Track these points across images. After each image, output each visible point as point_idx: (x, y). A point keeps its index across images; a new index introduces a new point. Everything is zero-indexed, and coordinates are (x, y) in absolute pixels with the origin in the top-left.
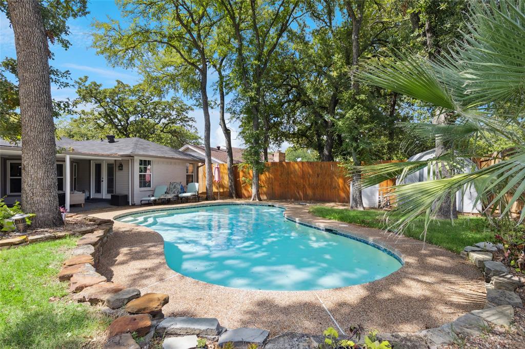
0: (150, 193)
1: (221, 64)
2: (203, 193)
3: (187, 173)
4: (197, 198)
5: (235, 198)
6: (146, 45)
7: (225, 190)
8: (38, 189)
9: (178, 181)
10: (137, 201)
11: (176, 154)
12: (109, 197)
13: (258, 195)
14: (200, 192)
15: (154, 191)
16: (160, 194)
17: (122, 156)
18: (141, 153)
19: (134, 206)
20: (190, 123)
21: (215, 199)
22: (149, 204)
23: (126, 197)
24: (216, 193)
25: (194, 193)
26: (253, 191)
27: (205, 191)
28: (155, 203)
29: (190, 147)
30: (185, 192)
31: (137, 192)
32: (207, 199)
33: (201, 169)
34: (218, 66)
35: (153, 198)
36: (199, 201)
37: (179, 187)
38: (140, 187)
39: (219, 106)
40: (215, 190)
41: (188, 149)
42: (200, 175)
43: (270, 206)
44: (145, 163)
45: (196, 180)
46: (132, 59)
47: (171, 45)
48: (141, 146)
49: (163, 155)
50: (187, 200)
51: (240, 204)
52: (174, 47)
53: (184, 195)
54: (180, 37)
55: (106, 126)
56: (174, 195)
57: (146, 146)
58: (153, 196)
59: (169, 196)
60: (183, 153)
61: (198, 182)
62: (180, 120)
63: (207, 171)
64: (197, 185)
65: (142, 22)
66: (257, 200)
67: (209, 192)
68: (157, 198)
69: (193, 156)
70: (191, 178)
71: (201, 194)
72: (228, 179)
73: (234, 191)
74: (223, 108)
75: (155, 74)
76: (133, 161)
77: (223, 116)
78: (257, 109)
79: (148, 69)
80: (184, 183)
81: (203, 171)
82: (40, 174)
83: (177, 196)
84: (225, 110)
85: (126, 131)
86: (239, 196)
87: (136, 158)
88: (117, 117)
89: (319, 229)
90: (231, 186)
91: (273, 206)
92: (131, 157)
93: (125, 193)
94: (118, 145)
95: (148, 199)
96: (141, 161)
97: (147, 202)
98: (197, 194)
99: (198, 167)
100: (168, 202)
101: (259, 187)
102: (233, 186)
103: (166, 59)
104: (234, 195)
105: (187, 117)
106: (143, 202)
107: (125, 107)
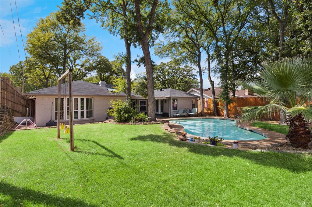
0: (177, 112)
1: (208, 48)
2: (200, 113)
3: (192, 103)
4: (197, 115)
5: (216, 116)
6: (174, 48)
7: (211, 112)
8: (152, 111)
9: (188, 107)
10: (172, 115)
11: (187, 95)
12: (162, 113)
13: (227, 115)
14: (199, 112)
15: (178, 112)
16: (180, 113)
17: (167, 97)
18: (173, 96)
19: (171, 117)
20: (194, 77)
21: (205, 116)
22: (177, 117)
23: (168, 114)
24: (206, 113)
25: (195, 113)
26: (225, 112)
27: (201, 112)
28: (179, 116)
29: (194, 89)
30: (191, 112)
31: (172, 112)
32: (201, 116)
33: (199, 101)
34: (207, 49)
35: (178, 115)
36: (197, 117)
37: (189, 110)
38: (173, 110)
39: (208, 70)
40: (206, 111)
41: (192, 91)
42: (199, 104)
43: (232, 120)
44: (174, 100)
45: (196, 107)
46: (168, 54)
47: (184, 47)
48: (173, 93)
49: (181, 96)
50: (192, 116)
51: (217, 119)
52: (186, 47)
53: (191, 113)
54: (188, 43)
55: (157, 82)
56: (186, 113)
57: (174, 92)
58: (178, 114)
59: (185, 114)
60: (189, 94)
61: (197, 108)
62: (189, 76)
63: (201, 102)
64: (196, 109)
65: (172, 40)
66: (227, 118)
67: (202, 113)
68: (180, 115)
69: (195, 95)
70: (194, 106)
71: (199, 113)
72: (213, 106)
73: (216, 113)
74: (209, 70)
75: (177, 58)
76: (170, 99)
77: (210, 74)
78: (226, 72)
79: (174, 56)
80: (191, 108)
81: (200, 102)
82: (152, 107)
83: (188, 114)
84: (211, 72)
85: (164, 83)
86: (219, 115)
87: (171, 98)
88: (161, 77)
89: (247, 130)
90: (214, 110)
91: (234, 120)
92: (170, 98)
93: (167, 112)
94: (164, 92)
95: (176, 115)
96: (173, 99)
97: (176, 116)
98: (196, 113)
99: (197, 100)
100: (184, 116)
101: (228, 110)
102: (215, 110)
103: (182, 51)
104: (216, 114)
105: (192, 74)
106: (174, 116)
107: (164, 73)
